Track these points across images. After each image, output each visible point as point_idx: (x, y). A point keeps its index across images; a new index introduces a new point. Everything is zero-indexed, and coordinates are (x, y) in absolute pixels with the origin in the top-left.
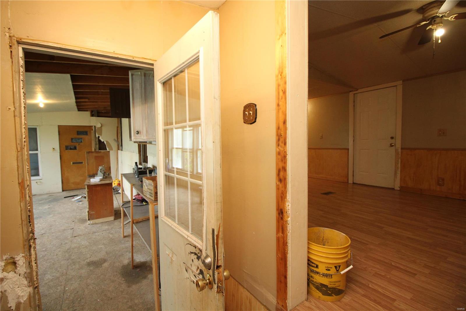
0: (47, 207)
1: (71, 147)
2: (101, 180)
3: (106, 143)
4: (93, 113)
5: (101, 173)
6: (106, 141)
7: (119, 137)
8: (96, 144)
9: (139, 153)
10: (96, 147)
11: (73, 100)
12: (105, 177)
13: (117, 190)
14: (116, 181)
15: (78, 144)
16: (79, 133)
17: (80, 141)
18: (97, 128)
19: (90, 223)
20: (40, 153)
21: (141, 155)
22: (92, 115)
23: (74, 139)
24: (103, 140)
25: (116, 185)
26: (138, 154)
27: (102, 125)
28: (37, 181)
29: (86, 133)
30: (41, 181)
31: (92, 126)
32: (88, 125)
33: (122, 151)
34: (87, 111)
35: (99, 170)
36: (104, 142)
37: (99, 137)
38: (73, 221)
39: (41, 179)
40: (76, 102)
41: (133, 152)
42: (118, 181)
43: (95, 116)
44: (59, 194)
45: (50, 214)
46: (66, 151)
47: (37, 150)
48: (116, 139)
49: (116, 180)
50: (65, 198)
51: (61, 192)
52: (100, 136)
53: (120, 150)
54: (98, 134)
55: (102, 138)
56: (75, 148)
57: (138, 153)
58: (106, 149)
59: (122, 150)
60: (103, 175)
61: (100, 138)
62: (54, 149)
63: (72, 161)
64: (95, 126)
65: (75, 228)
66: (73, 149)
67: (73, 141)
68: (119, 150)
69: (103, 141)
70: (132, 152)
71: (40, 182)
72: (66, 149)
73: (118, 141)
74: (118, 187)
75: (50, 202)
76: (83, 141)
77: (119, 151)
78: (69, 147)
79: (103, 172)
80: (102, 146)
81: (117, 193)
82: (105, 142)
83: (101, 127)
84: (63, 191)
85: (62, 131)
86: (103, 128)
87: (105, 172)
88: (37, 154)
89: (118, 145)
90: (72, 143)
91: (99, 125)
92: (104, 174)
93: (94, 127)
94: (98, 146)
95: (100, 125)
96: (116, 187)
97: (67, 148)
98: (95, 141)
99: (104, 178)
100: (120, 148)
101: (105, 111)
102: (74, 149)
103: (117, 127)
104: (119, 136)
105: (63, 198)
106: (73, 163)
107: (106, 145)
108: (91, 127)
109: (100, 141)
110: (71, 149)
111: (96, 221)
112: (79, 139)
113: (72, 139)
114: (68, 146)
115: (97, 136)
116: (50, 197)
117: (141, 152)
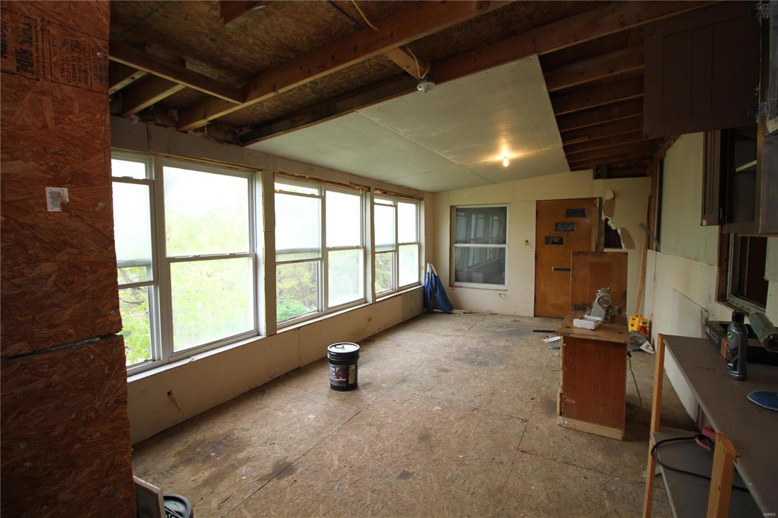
0: (503, 343)
1: (554, 240)
2: (598, 328)
3: (622, 232)
4: (599, 171)
5: (600, 308)
6: (621, 229)
7: (652, 220)
8: (600, 235)
9: (720, 265)
10: (599, 240)
11: (559, 144)
12: (609, 317)
13: (636, 342)
14: (637, 319)
15: (566, 235)
16: (570, 213)
17: (570, 228)
18: (603, 203)
19: (564, 423)
20: (509, 247)
21: (727, 271)
22: (597, 176)
23: (560, 225)
24: (615, 226)
25: (635, 328)
26: (716, 269)
27: (614, 193)
28: (501, 292)
29: (582, 213)
30: (505, 292)
31: (596, 198)
32: (587, 197)
33: (658, 253)
34: (588, 168)
35: (596, 298)
36: (616, 230)
37: (607, 220)
38: (532, 399)
39: (507, 290)
40: (565, 148)
41: (696, 259)
42: (641, 321)
43: (603, 178)
44: (527, 321)
45: (501, 362)
46: (547, 245)
47: (504, 243)
48: (645, 223)
49: (637, 317)
50: (534, 331)
51: (531, 318)
52: (609, 218)
53: (652, 249)
54: (605, 215)
55: (612, 222)
56: (561, 242)
57: (716, 263)
58: (620, 247)
59: (657, 250)
60: (604, 312)
61: (609, 223)
62: (527, 241)
63: (553, 266)
64: (601, 199)
65: (530, 420)
66: (557, 243)
67: (559, 228)
68: (649, 248)
69: (614, 228)
70: (689, 258)
71: (504, 295)
72: (546, 243)
73: (648, 227)
74: (639, 336)
75: (511, 334)
76: (575, 229)
77: (651, 253)
78: (551, 239)
79: (606, 306)
80: (612, 238)
81: (637, 348)
82: (619, 231)
83: (614, 198)
84: (535, 316)
85: (543, 209)
86: (617, 200)
87: (610, 306)
88: (504, 249)
89: (649, 238)
90: (556, 232)
91: (609, 196)
92: (607, 311)
93: (598, 199)
94: (603, 239)
95: (612, 194)
96: (636, 335)
97: (548, 241)
98: (599, 229)
99: (606, 319)
100: (653, 243)
101: (625, 164)
102: (559, 242)
103: (651, 198)
104: (652, 216)
105: (532, 331)
106: (555, 269)
107: (621, 237)
108: (592, 200)
109: (608, 228)
110: (554, 243)
111: (576, 424)
112: (569, 224)
113: (557, 224)
114: (550, 237)
115: (603, 217)
116: (514, 323)
117: (727, 260)
